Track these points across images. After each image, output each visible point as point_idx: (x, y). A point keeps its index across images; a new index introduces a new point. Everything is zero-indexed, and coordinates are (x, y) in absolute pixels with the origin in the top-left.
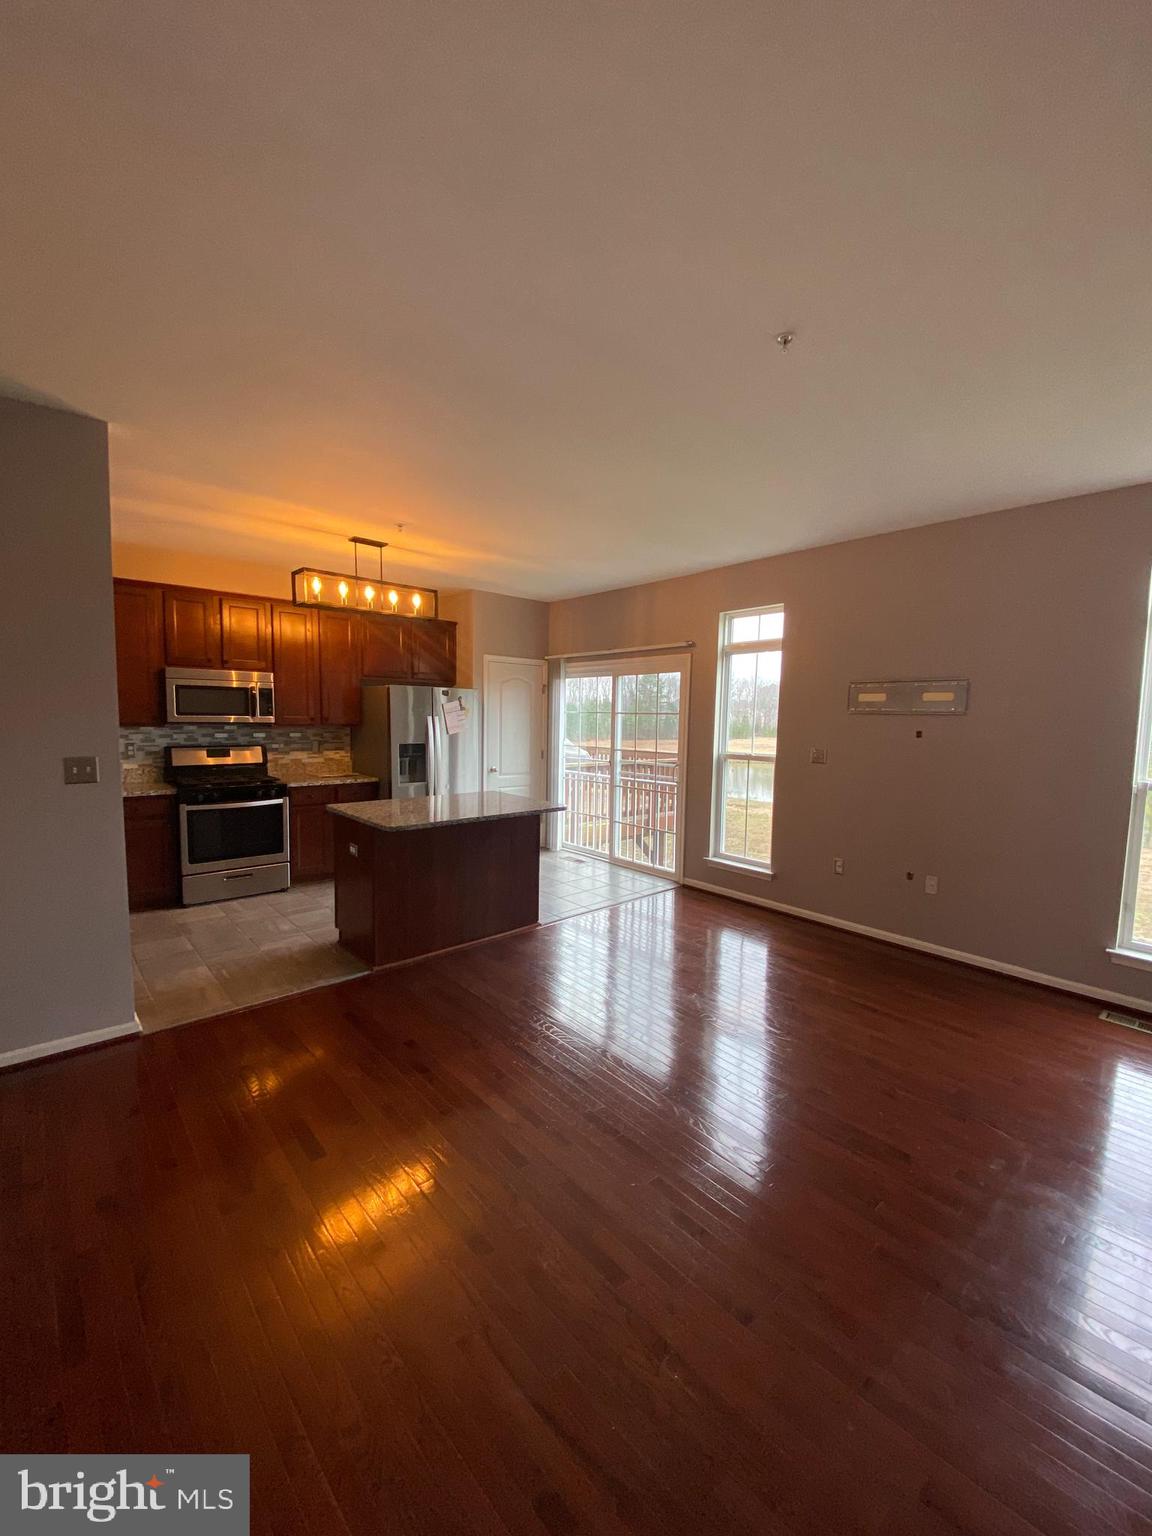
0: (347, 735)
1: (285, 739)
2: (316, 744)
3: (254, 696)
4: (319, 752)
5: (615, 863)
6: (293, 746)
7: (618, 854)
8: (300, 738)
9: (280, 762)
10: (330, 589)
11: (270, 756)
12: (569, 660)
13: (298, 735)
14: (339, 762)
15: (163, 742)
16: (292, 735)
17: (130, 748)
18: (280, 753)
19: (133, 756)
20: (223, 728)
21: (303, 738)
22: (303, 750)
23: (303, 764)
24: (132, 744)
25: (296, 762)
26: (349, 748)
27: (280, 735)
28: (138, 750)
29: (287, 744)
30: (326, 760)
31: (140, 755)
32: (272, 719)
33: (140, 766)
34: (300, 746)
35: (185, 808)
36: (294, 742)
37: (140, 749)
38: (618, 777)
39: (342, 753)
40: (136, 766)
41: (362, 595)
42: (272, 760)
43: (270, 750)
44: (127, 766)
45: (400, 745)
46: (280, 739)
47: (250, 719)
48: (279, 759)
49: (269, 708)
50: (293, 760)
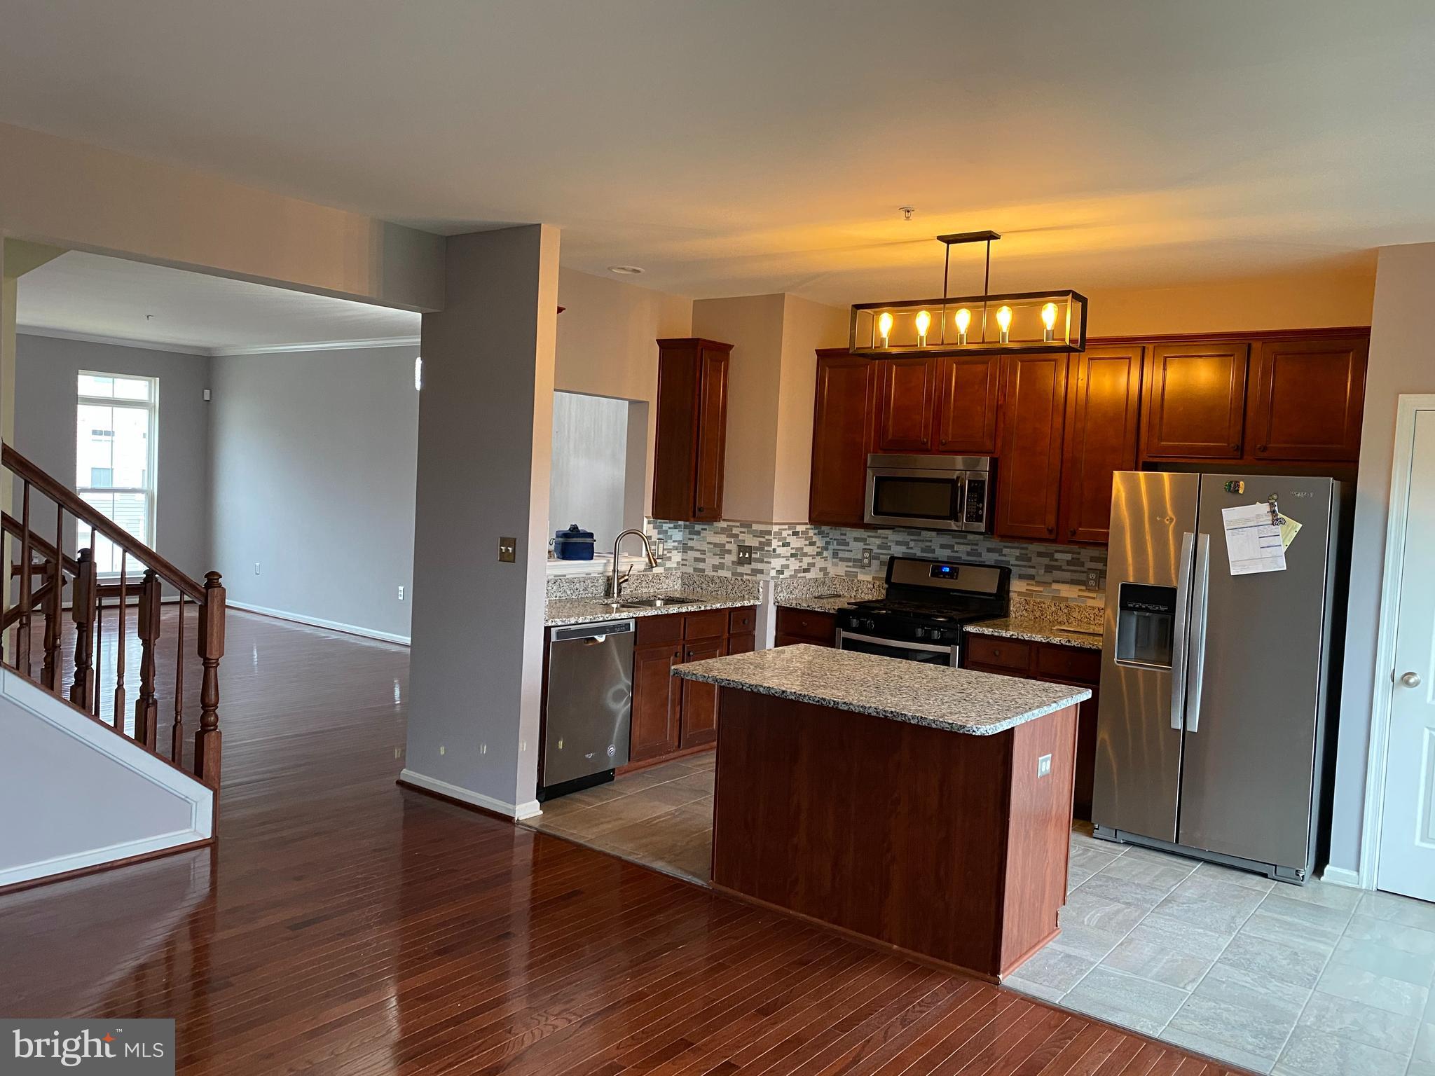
1: (1046, 561)
3: (961, 489)
6: (1057, 574)
8: (1069, 563)
9: (1035, 597)
10: (906, 327)
11: (1016, 586)
13: (1069, 557)
15: (898, 551)
17: (866, 555)
18: (1039, 583)
19: (869, 565)
20: (965, 538)
22: (1073, 582)
23: (1068, 606)
24: (869, 551)
25: (1058, 599)
27: (1040, 554)
28: (875, 558)
29: (1049, 569)
31: (875, 563)
32: (981, 526)
33: (874, 578)
34: (1067, 575)
35: (842, 633)
36: (1059, 568)
40: (869, 578)
41: (951, 325)
42: (1020, 594)
43: (1021, 577)
44: (860, 577)
45: (1122, 585)
46: (1036, 560)
47: (953, 525)
48: (1029, 594)
49: (978, 509)
50: (1053, 598)
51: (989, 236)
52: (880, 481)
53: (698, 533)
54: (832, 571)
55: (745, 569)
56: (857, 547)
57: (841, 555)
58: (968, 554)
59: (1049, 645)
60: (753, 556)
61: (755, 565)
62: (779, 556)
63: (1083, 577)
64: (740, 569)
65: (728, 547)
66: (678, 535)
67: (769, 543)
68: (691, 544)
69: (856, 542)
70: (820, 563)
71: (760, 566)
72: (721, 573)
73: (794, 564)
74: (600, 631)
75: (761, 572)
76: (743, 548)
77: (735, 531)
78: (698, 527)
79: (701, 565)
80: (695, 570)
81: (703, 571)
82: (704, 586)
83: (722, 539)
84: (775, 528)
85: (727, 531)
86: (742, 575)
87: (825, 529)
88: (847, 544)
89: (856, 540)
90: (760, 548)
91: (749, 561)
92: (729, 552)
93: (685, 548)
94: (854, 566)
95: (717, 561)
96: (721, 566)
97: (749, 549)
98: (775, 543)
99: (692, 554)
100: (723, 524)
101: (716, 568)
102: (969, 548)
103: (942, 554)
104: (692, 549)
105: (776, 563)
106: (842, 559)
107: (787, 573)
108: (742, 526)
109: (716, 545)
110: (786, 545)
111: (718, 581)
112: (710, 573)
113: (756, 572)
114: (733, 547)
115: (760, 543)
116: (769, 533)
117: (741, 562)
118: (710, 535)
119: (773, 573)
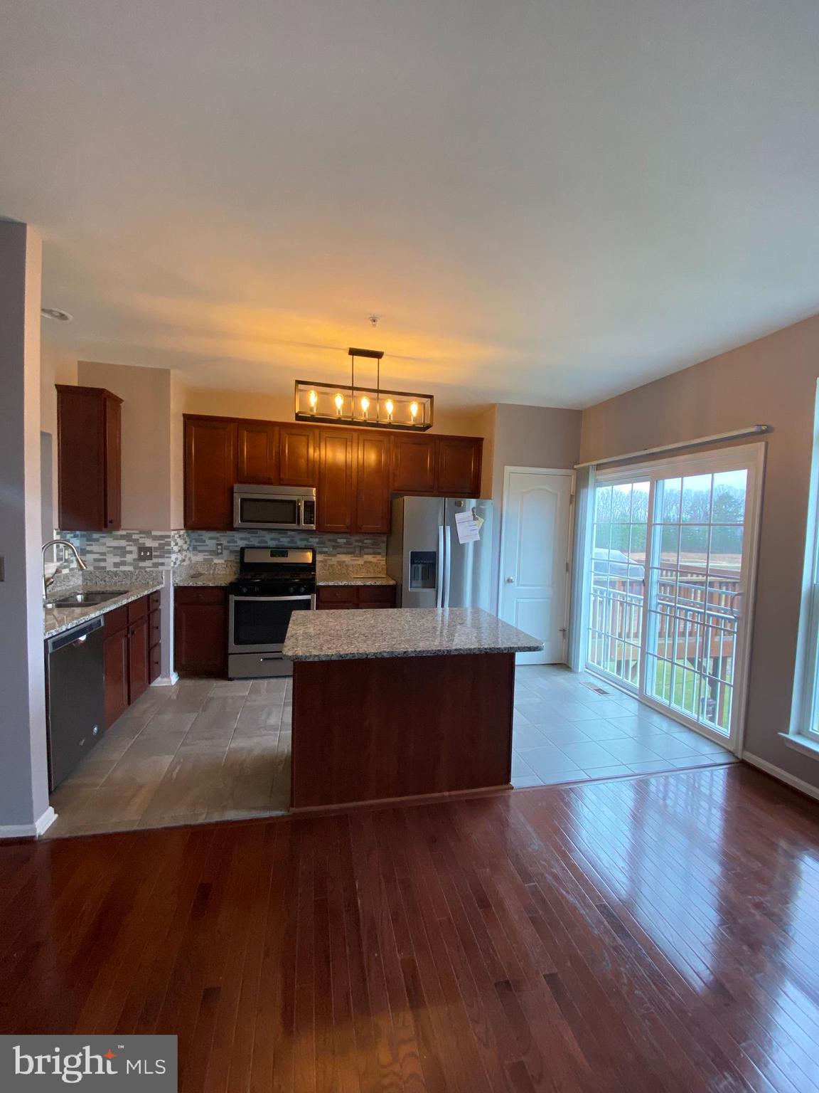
0: (383, 542)
1: (333, 544)
2: (358, 549)
3: (299, 507)
4: (361, 556)
5: (647, 704)
6: (339, 550)
7: (651, 692)
8: (345, 544)
9: (329, 562)
10: (325, 401)
11: (319, 558)
12: (599, 467)
13: (344, 541)
14: (376, 565)
15: (242, 544)
16: (339, 540)
17: (219, 547)
18: (330, 555)
19: (221, 553)
20: (286, 534)
21: (348, 543)
22: (347, 553)
23: (346, 566)
24: (221, 545)
25: (341, 563)
26: (384, 554)
27: (330, 540)
28: (225, 549)
29: (334, 547)
30: (365, 562)
31: (226, 552)
32: (313, 527)
33: (225, 561)
34: (345, 550)
35: (233, 598)
36: (340, 547)
37: (227, 548)
38: (654, 601)
39: (379, 557)
40: (222, 561)
41: (357, 406)
42: (320, 561)
43: (321, 553)
44: (216, 561)
45: (412, 552)
46: (328, 543)
47: (294, 526)
48: (326, 561)
49: (311, 517)
50: (338, 562)
51: (378, 355)
52: (243, 500)
53: (97, 540)
54: (195, 559)
55: (147, 563)
56: (211, 544)
57: (199, 548)
58: (289, 542)
59: (364, 587)
60: (154, 554)
61: (155, 560)
62: (174, 552)
63: (352, 550)
64: (142, 564)
65: (128, 549)
66: (76, 543)
67: (169, 544)
68: (89, 548)
69: (210, 539)
70: (189, 554)
71: (161, 560)
72: (123, 568)
73: (180, 557)
74: (81, 633)
75: (163, 564)
76: (142, 549)
77: (135, 537)
78: (96, 536)
79: (102, 564)
80: (95, 568)
81: (105, 568)
82: (107, 579)
83: (123, 543)
84: (173, 533)
85: (128, 538)
86: (144, 568)
87: (190, 531)
88: (204, 541)
89: (210, 538)
90: (161, 547)
91: (150, 558)
92: (131, 552)
93: (83, 552)
94: (211, 555)
95: (117, 560)
96: (123, 563)
97: (150, 549)
98: (173, 544)
99: (90, 557)
100: (124, 533)
101: (116, 565)
102: (289, 539)
103: (272, 544)
104: (91, 552)
105: (173, 557)
106: (200, 551)
107: (178, 563)
108: (141, 532)
109: (115, 548)
110: (176, 544)
111: (121, 574)
112: (111, 568)
113: (156, 565)
114: (134, 549)
115: (160, 544)
116: (168, 537)
117: (141, 559)
118: (108, 542)
119: (172, 565)
